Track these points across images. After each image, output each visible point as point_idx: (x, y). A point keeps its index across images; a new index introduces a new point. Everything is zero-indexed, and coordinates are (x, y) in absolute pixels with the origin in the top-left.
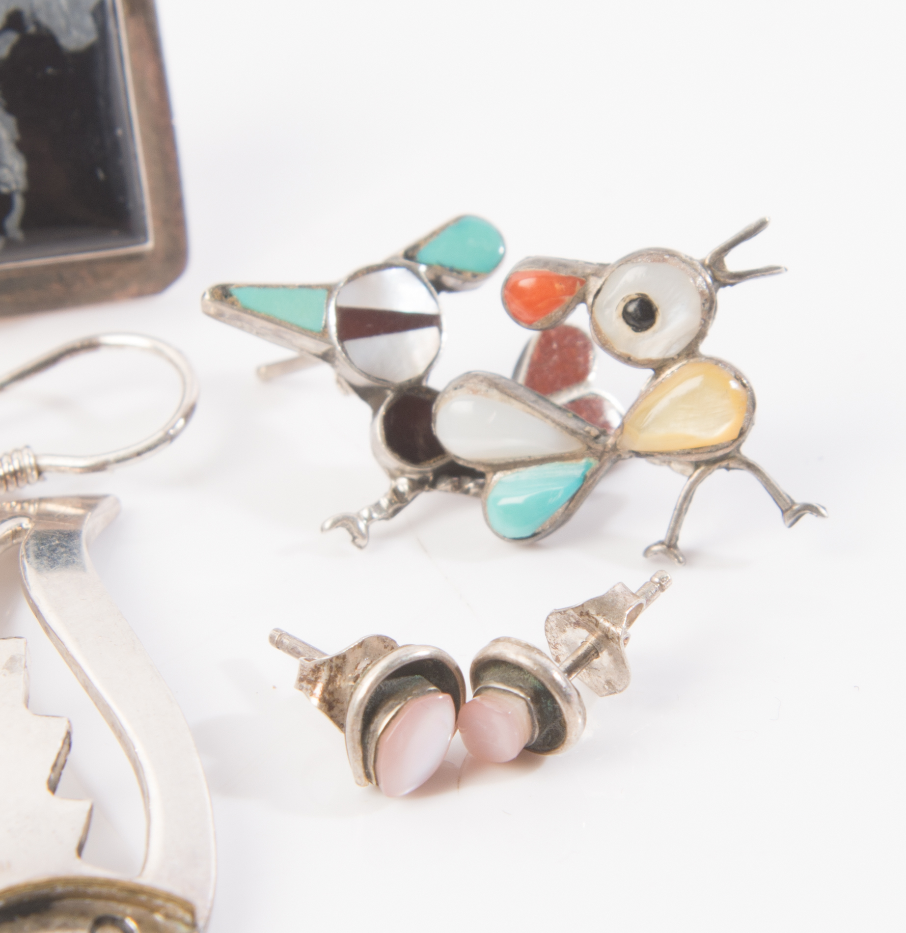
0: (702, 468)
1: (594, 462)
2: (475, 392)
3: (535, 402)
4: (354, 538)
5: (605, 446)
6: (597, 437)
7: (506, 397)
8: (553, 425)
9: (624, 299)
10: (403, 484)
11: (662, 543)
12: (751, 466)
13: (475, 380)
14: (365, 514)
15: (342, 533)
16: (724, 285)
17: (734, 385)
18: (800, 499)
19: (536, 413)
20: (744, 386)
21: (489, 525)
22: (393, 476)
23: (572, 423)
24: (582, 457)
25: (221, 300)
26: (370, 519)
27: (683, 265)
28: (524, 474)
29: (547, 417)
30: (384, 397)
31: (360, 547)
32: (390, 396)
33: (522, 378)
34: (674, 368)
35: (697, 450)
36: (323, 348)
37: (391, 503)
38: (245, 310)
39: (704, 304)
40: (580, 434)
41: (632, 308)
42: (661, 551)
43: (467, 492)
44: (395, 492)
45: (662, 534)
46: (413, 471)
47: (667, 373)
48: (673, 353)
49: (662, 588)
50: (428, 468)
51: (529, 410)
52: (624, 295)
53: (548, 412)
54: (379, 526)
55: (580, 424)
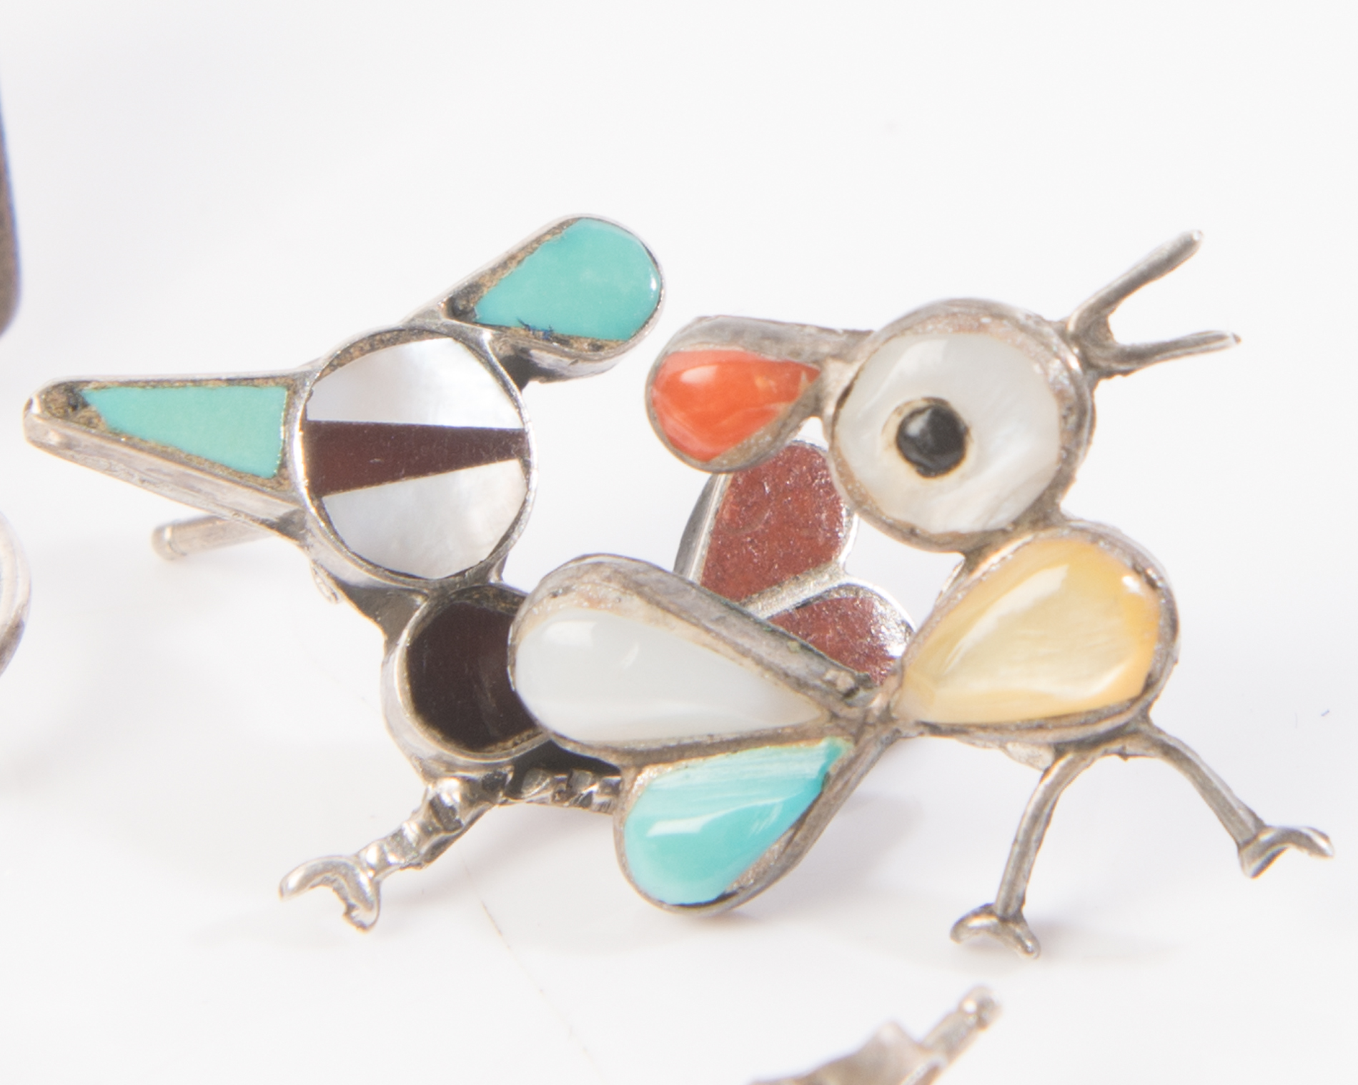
0: (1069, 756)
1: (845, 747)
2: (594, 602)
3: (718, 620)
4: (350, 908)
5: (867, 713)
6: (850, 693)
7: (659, 613)
8: (757, 669)
9: (898, 410)
10: (450, 790)
11: (986, 910)
12: (1171, 752)
13: (594, 577)
14: (372, 856)
15: (325, 898)
16: (1110, 374)
17: (1132, 583)
18: (1276, 817)
19: (720, 646)
20: (1151, 584)
21: (629, 877)
22: (430, 775)
23: (798, 664)
24: (820, 735)
25: (65, 417)
26: (383, 866)
27: (1021, 337)
28: (700, 771)
29: (745, 653)
30: (412, 609)
31: (362, 926)
32: (421, 606)
33: (694, 572)
34: (1007, 551)
35: (1058, 720)
36: (280, 509)
37: (426, 831)
38: (115, 435)
39: (1065, 418)
40: (815, 688)
41: (915, 428)
42: (987, 929)
43: (586, 802)
44: (435, 806)
45: (989, 892)
46: (474, 765)
47: (992, 561)
48: (1003, 518)
49: (981, 1023)
50: (503, 758)
51: (708, 638)
52: (899, 402)
53: (746, 643)
54: (399, 881)
55: (815, 665)
